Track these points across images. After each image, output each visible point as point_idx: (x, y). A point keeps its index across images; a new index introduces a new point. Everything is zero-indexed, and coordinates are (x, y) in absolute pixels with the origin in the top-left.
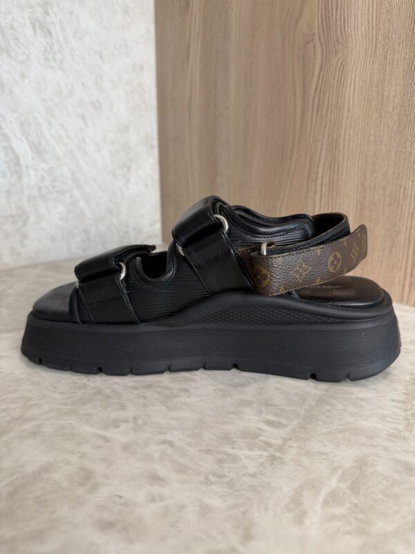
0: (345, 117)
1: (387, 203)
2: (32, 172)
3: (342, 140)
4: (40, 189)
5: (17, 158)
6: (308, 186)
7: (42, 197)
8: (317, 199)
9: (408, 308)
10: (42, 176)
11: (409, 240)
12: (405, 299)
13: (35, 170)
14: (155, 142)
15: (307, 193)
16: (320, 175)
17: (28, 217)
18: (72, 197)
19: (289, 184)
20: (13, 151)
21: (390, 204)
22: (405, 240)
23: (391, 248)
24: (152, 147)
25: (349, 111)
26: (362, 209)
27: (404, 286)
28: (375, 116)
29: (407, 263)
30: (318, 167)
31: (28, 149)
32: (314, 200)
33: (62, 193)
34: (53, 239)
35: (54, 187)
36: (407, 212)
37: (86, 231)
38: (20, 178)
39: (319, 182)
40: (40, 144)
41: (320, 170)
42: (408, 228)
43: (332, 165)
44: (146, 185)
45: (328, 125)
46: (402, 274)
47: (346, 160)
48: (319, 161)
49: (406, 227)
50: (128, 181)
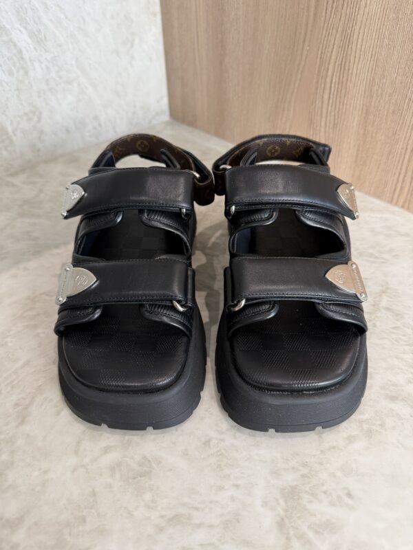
0: (361, 12)
1: (391, 111)
2: (37, 64)
3: (355, 37)
4: (47, 82)
5: (20, 52)
6: (317, 82)
7: (50, 90)
8: (326, 97)
9: (396, 209)
10: (48, 68)
11: (406, 149)
12: (395, 201)
13: (40, 61)
14: (158, 9)
15: (317, 89)
16: (330, 73)
17: (41, 113)
18: (79, 84)
19: (299, 76)
20: (15, 45)
21: (394, 112)
22: (402, 149)
23: (389, 154)
24: (155, 15)
25: (366, 6)
26: (367, 113)
27: (395, 190)
28: (392, 16)
29: (401, 169)
30: (329, 64)
31: (29, 41)
32: (323, 97)
33: (69, 82)
34: (68, 131)
35: (60, 78)
36: (408, 122)
37: (96, 118)
38: (26, 73)
39: (328, 80)
40: (39, 31)
41: (331, 67)
42: (407, 139)
43: (343, 63)
44: (151, 59)
45: (343, 19)
46: (395, 178)
47: (357, 60)
48: (331, 56)
49: (405, 138)
50: (133, 57)
